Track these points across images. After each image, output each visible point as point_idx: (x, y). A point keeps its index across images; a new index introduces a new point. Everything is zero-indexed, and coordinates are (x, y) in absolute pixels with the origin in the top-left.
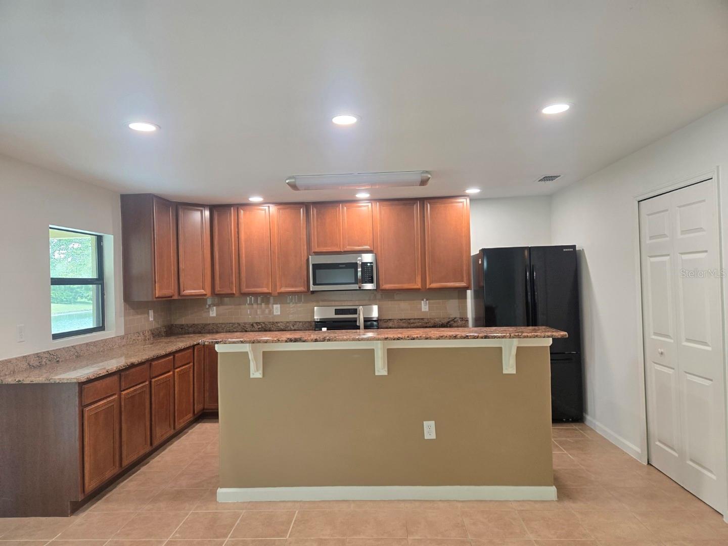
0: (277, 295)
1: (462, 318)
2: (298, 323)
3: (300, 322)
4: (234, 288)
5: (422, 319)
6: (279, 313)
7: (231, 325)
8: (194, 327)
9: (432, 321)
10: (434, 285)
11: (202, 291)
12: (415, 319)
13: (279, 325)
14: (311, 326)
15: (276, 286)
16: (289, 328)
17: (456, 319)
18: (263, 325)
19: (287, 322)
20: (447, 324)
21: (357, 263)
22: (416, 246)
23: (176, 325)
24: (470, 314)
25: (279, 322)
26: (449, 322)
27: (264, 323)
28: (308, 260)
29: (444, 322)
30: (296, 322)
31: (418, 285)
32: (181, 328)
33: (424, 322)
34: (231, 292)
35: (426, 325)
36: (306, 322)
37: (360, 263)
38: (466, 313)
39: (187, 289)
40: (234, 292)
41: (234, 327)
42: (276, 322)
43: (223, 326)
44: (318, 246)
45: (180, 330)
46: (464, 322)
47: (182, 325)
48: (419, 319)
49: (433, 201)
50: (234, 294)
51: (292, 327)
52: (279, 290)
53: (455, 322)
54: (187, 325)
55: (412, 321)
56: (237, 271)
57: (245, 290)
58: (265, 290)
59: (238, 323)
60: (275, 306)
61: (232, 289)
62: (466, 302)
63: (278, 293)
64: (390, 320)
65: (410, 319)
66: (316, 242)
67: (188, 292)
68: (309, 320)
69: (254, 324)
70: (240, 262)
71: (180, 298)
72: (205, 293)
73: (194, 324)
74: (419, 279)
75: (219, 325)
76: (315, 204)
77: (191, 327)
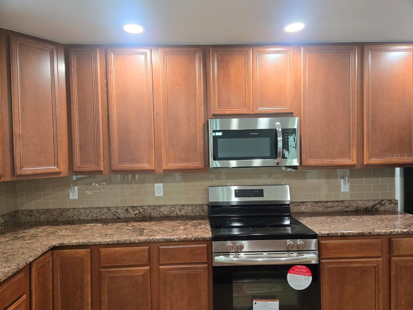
0: (162, 172)
1: (391, 201)
2: (186, 208)
3: (189, 206)
4: (102, 163)
5: (342, 201)
6: (162, 195)
7: (98, 210)
8: (48, 213)
9: (354, 205)
10: (375, 161)
11: (53, 168)
12: (333, 202)
13: (162, 209)
14: (203, 211)
15: (160, 160)
16: (175, 214)
17: (383, 202)
18: (141, 210)
19: (173, 206)
20: (372, 208)
21: (276, 130)
22: (351, 106)
23: (22, 211)
24: (398, 195)
25: (162, 206)
26: (374, 205)
27: (142, 207)
28: (206, 126)
29: (368, 205)
30: (183, 205)
31: (352, 161)
32: (30, 216)
33: (344, 205)
34: (98, 169)
35: (347, 209)
36: (196, 206)
37: (280, 130)
38: (394, 194)
39: (28, 165)
40: (102, 169)
41: (102, 212)
42: (159, 206)
43: (88, 212)
44: (219, 106)
45: (28, 217)
46: (393, 205)
47: (31, 211)
48: (338, 201)
49: (374, 47)
50: (101, 171)
51: (179, 212)
52: (165, 167)
53: (382, 205)
54: (38, 210)
55: (330, 204)
56: (106, 139)
57: (117, 165)
58: (146, 166)
59: (107, 208)
60: (156, 185)
61: (98, 165)
62: (394, 181)
63: (164, 170)
64: (302, 202)
65: (327, 202)
66: (217, 101)
67: (28, 170)
68: (200, 203)
69: (130, 209)
70: (111, 128)
71: (15, 179)
72: (58, 170)
73: (47, 210)
74: (354, 152)
75: (82, 211)
76: (216, 47)
77: (44, 213)
